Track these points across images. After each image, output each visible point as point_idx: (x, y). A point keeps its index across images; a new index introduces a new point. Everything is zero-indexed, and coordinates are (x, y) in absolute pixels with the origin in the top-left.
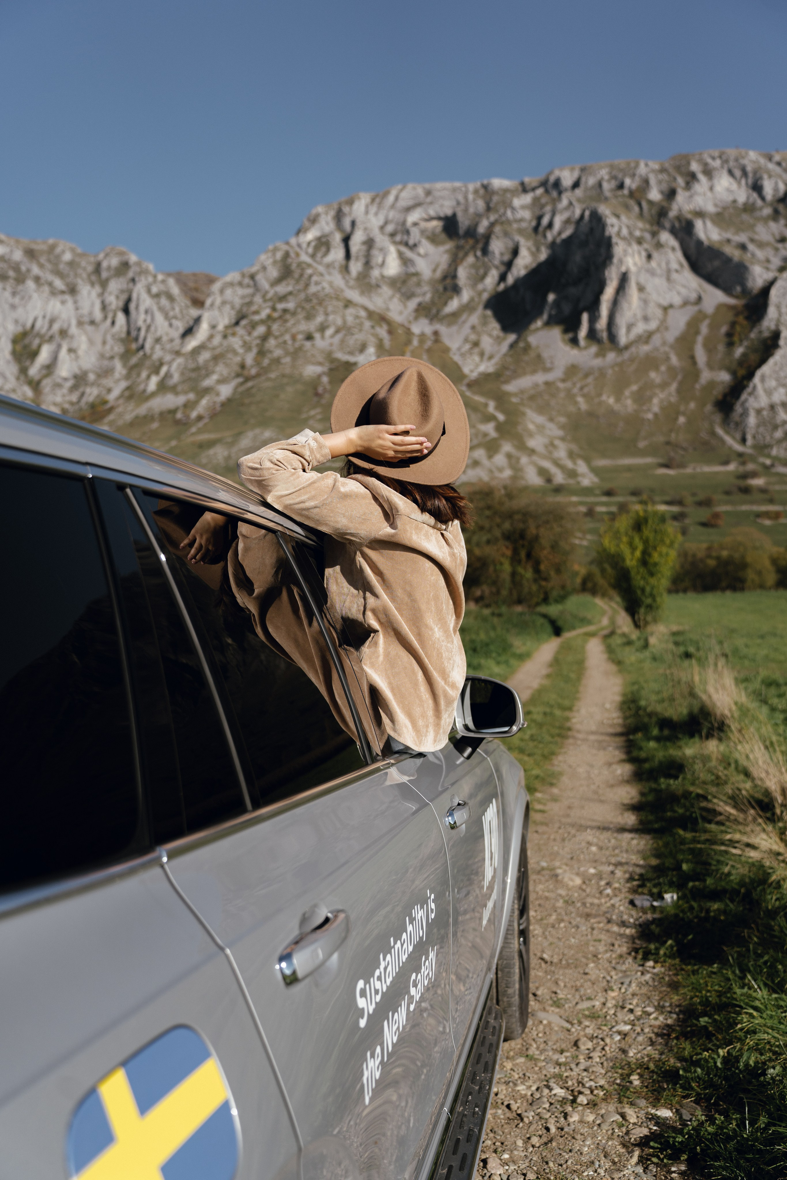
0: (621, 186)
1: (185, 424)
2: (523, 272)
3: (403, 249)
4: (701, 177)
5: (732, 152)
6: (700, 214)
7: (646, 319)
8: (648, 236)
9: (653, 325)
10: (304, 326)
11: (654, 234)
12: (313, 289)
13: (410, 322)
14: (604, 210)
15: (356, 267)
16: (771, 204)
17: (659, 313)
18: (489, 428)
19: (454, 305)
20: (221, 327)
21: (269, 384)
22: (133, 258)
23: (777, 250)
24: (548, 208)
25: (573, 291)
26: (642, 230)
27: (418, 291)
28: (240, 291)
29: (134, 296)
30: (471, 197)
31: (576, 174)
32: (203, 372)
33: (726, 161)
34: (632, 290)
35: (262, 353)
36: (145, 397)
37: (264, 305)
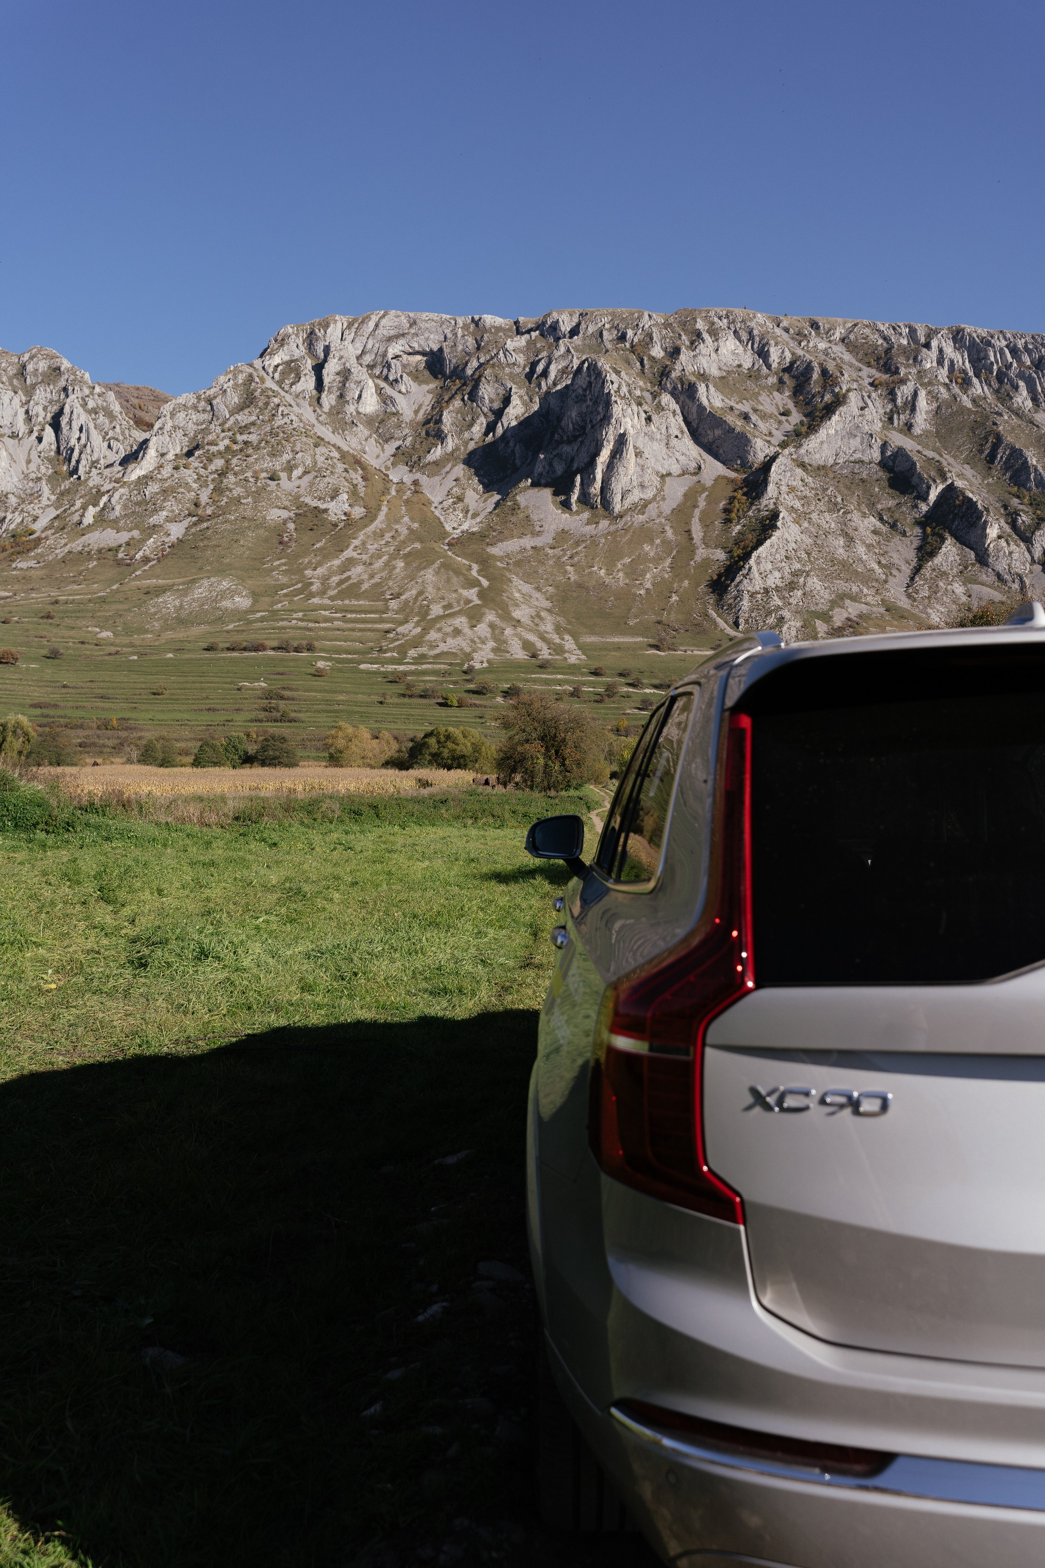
0: (622, 338)
1: (129, 565)
2: (514, 423)
3: (383, 384)
4: (706, 336)
5: (739, 312)
6: (703, 377)
7: (642, 486)
8: (648, 396)
9: (649, 494)
10: (267, 463)
11: (655, 396)
12: (279, 421)
13: (387, 468)
14: (604, 364)
15: (329, 400)
16: (776, 373)
17: (656, 481)
18: (472, 594)
19: (437, 453)
20: (170, 456)
21: (228, 526)
22: (65, 364)
23: (780, 422)
24: (544, 354)
25: (566, 449)
26: (642, 390)
27: (398, 434)
28: (194, 417)
29: (67, 410)
30: (460, 333)
31: (575, 320)
32: (150, 507)
33: (734, 322)
34: (630, 454)
35: (218, 490)
36: (79, 529)
37: (223, 434)
